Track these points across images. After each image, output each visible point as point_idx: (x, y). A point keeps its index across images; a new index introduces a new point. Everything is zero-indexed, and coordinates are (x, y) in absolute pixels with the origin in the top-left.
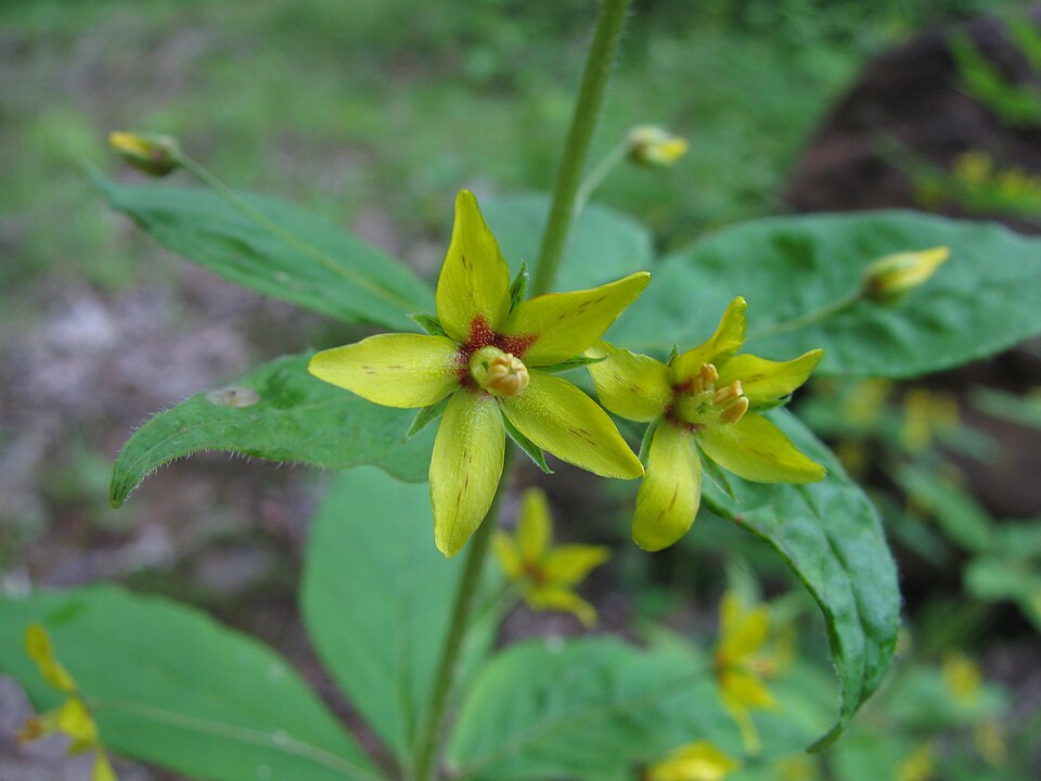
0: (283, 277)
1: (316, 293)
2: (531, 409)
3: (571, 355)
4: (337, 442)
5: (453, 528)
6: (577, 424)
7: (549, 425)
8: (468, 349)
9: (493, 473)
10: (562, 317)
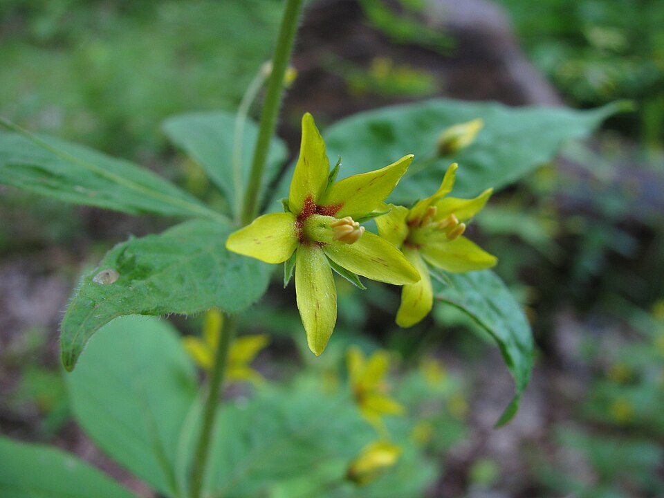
0: (79, 189)
1: (106, 197)
2: (344, 251)
3: (366, 212)
4: (187, 296)
5: (316, 336)
6: (375, 255)
7: (358, 259)
8: (301, 218)
9: (331, 297)
10: (359, 189)
